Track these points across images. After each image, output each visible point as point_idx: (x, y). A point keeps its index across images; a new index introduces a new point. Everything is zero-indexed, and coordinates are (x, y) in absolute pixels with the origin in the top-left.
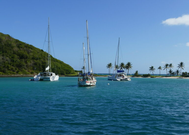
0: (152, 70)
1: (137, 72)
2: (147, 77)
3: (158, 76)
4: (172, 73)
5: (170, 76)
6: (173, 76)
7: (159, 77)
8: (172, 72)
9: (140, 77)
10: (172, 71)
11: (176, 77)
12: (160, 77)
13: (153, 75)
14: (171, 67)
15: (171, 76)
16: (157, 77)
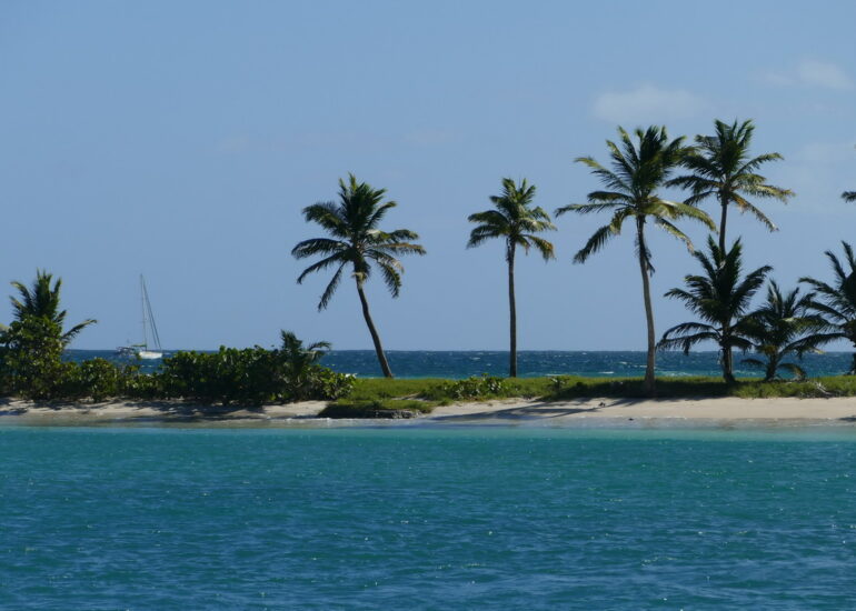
0: (351, 255)
1: (41, 303)
2: (256, 404)
3: (469, 393)
4: (752, 326)
5: (717, 377)
6: (772, 380)
7: (497, 405)
8: (757, 301)
9: (115, 409)
10: (755, 280)
11: (834, 392)
12: (521, 403)
13: (380, 361)
14: (727, 196)
15: (726, 388)
16: (452, 395)
